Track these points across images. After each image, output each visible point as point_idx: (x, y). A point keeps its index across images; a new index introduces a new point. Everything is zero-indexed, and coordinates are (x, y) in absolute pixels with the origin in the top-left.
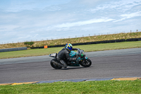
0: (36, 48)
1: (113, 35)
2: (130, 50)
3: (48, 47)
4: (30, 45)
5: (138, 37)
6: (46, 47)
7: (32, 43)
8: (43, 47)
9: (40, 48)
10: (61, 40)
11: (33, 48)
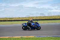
1: (2, 18)
2: (8, 25)
5: (12, 20)
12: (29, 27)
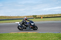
0: (38, 18)
6: (42, 18)
7: (36, 16)
8: (41, 18)
9: (39, 18)
10: (49, 15)
11: (36, 18)
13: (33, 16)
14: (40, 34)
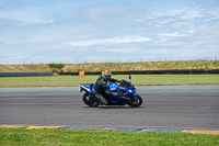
0: (67, 74)
1: (187, 63)
3: (86, 74)
4: (57, 69)
6: (82, 73)
7: (61, 66)
8: (77, 74)
9: (73, 74)
11: (62, 74)
12: (101, 97)
13: (51, 66)
14: (70, 132)
